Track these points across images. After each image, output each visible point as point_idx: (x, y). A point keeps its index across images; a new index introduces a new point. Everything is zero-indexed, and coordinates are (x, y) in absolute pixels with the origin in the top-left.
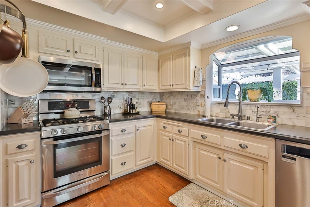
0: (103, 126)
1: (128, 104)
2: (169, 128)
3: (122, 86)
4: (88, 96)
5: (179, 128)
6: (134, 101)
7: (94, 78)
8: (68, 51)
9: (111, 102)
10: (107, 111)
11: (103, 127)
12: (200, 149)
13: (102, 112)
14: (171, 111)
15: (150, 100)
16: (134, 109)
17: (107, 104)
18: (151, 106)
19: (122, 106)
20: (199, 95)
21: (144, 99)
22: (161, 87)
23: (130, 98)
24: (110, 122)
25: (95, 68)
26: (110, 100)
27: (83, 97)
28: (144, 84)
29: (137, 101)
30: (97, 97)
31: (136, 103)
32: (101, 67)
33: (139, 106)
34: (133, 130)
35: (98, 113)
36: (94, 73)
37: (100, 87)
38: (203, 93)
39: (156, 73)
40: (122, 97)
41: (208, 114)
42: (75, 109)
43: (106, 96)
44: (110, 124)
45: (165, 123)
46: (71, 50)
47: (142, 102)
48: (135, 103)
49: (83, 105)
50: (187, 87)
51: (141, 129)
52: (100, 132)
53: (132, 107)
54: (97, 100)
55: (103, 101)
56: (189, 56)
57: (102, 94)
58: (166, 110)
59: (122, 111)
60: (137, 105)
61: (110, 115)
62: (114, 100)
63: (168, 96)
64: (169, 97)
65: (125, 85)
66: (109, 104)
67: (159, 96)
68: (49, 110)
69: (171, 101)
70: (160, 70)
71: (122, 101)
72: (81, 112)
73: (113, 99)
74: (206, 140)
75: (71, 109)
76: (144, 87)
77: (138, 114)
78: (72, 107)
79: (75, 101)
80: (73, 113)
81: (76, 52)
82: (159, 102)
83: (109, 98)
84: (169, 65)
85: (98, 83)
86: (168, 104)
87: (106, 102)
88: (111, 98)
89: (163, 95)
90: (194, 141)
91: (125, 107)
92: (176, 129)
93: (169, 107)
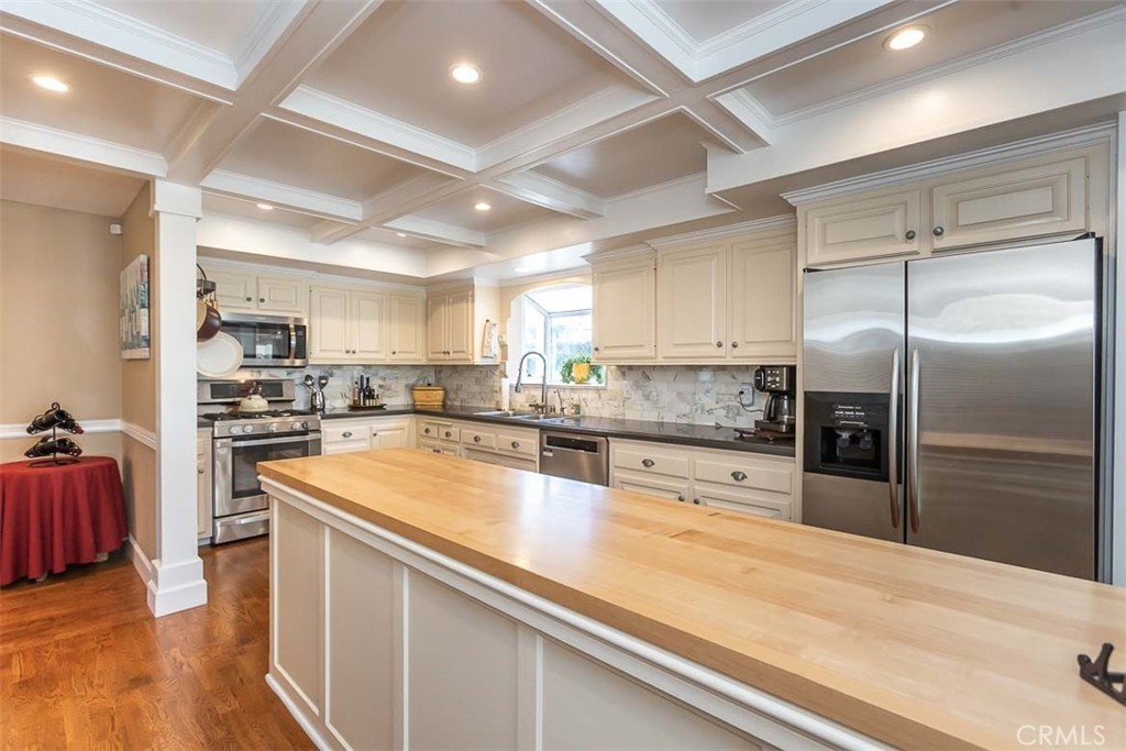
0: (310, 424)
1: (361, 390)
2: (434, 431)
3: (347, 356)
4: (281, 375)
5: (448, 430)
6: (375, 384)
7: (293, 342)
8: (249, 299)
9: (324, 385)
10: (318, 403)
11: (311, 426)
12: (471, 449)
13: (306, 403)
14: (455, 403)
15: (412, 381)
16: (373, 398)
17: (316, 389)
18: (412, 394)
19: (349, 394)
20: (497, 373)
21: (397, 378)
22: (431, 356)
23: (365, 376)
24: (322, 418)
25: (296, 326)
26: (324, 381)
27: (271, 375)
28: (392, 350)
29: (381, 383)
30: (298, 376)
31: (381, 386)
32: (305, 323)
33: (387, 393)
34: (367, 434)
35: (299, 405)
36: (293, 333)
37: (304, 357)
38: (502, 368)
39: (420, 328)
40: (349, 376)
41: (505, 407)
42: (258, 397)
43: (315, 374)
44: (322, 421)
45: (429, 423)
46: (253, 297)
47: (393, 386)
48: (375, 387)
49: (272, 390)
50: (470, 357)
51: (380, 433)
52: (304, 433)
53: (370, 394)
54: (297, 382)
55: (310, 382)
56: (473, 301)
57: (307, 371)
58: (444, 402)
59: (349, 402)
60: (382, 390)
61: (323, 410)
62: (331, 382)
63: (449, 372)
64: (451, 375)
65: (354, 352)
66: (321, 388)
67: (432, 373)
68: (213, 398)
69: (453, 383)
70: (429, 323)
71: (349, 383)
72: (269, 402)
73: (330, 379)
74: (481, 443)
75: (253, 396)
76: (394, 357)
77: (381, 407)
78: (253, 394)
79: (259, 382)
80: (257, 403)
81: (262, 300)
82: (429, 385)
83: (321, 378)
84: (445, 313)
85: (301, 352)
86: (448, 389)
87: (316, 385)
88: (325, 378)
89: (440, 372)
90: (468, 449)
91: (354, 396)
92: (443, 431)
93: (452, 395)
